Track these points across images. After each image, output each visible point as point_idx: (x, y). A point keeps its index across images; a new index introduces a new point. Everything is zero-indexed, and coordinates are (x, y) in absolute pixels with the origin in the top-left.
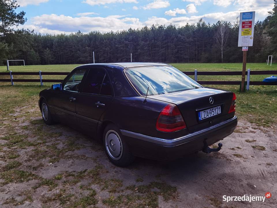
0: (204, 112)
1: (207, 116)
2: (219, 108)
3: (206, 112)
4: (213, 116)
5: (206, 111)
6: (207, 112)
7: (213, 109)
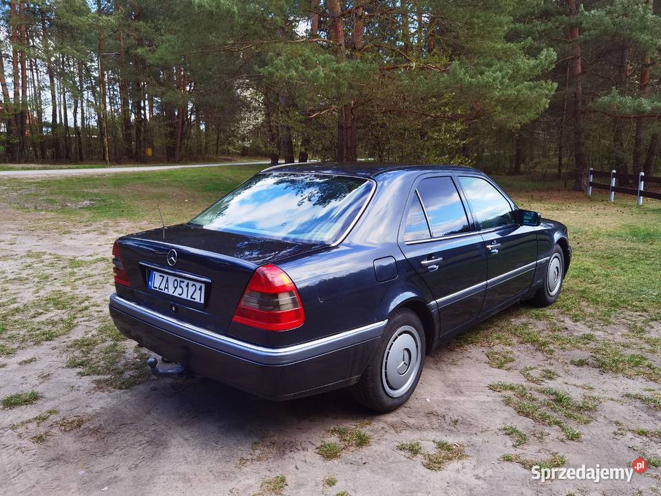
0: (160, 276)
1: (165, 288)
2: (200, 289)
3: (165, 279)
4: (178, 296)
5: (166, 276)
6: (167, 281)
7: (183, 282)
